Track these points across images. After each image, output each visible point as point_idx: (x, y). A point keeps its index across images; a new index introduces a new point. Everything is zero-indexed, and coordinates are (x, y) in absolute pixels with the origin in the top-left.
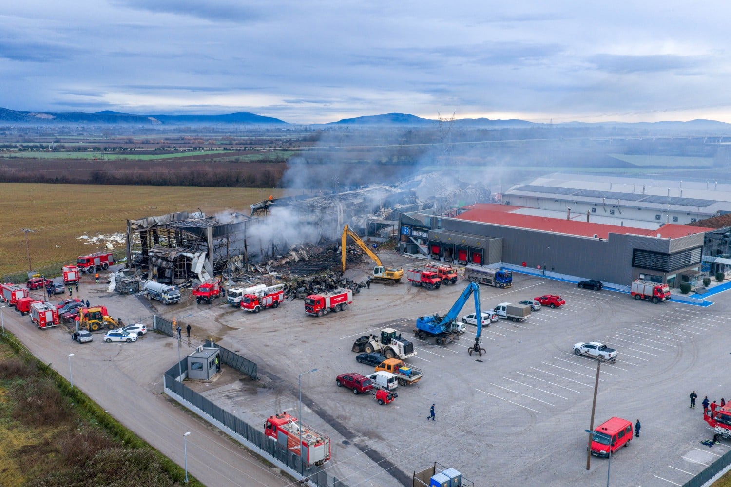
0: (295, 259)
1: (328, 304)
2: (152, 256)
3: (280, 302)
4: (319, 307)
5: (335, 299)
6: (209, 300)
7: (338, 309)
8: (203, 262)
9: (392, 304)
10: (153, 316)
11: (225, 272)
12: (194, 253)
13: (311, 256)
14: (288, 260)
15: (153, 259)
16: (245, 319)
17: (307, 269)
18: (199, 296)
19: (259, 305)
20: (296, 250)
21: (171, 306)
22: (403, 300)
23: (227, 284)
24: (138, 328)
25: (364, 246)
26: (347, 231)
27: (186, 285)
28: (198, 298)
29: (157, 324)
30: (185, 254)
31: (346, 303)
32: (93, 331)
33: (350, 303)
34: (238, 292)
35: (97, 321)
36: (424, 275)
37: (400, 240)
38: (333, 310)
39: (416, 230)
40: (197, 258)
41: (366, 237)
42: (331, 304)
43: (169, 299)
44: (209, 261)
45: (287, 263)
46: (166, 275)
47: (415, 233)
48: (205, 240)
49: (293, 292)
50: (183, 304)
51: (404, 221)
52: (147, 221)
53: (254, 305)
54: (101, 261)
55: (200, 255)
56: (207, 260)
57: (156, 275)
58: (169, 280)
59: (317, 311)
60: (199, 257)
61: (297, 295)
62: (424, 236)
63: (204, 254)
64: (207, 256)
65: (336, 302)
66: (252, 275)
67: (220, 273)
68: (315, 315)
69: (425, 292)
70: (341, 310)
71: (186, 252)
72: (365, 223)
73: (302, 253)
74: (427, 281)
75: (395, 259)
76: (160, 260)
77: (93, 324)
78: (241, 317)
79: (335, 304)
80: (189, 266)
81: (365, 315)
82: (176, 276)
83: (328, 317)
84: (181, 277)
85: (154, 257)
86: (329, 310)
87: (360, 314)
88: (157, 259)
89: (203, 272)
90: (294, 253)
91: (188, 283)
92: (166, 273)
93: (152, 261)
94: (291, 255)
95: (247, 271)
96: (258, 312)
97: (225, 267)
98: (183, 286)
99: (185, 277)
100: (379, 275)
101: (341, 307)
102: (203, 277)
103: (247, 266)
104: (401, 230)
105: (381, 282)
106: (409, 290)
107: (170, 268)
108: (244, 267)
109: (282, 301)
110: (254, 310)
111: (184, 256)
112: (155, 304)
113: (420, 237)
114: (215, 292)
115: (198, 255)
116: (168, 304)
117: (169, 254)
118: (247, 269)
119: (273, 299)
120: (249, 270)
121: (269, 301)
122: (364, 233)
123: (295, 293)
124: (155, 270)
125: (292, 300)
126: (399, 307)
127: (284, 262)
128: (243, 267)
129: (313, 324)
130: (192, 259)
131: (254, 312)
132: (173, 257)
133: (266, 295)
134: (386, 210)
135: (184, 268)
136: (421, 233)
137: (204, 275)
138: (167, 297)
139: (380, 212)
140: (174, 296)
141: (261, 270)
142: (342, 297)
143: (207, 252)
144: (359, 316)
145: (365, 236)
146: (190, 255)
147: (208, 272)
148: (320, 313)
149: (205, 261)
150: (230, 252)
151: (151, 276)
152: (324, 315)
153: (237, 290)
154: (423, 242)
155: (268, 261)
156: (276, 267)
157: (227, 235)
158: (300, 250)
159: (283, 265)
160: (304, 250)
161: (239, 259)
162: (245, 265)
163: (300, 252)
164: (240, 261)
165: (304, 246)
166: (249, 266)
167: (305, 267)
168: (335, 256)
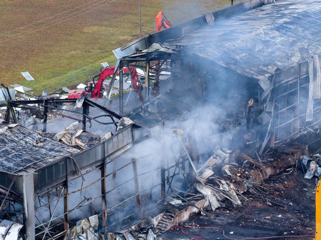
0: (210, 205)
14: (195, 210)
20: (210, 182)
45: (195, 217)
48: (19, 198)
60: (4, 236)
63: (16, 229)
64: (23, 233)
73: (227, 188)
90: (207, 191)
94: (203, 197)
143: (21, 226)
155: (153, 217)
156: (168, 232)
157: (64, 179)
158: (223, 182)
159: (184, 223)
160: (231, 182)
161: (90, 226)
162: (103, 236)
163: (221, 188)
164: (91, 229)
165: (231, 170)
166: (111, 236)
167: (232, 233)
168: (301, 190)
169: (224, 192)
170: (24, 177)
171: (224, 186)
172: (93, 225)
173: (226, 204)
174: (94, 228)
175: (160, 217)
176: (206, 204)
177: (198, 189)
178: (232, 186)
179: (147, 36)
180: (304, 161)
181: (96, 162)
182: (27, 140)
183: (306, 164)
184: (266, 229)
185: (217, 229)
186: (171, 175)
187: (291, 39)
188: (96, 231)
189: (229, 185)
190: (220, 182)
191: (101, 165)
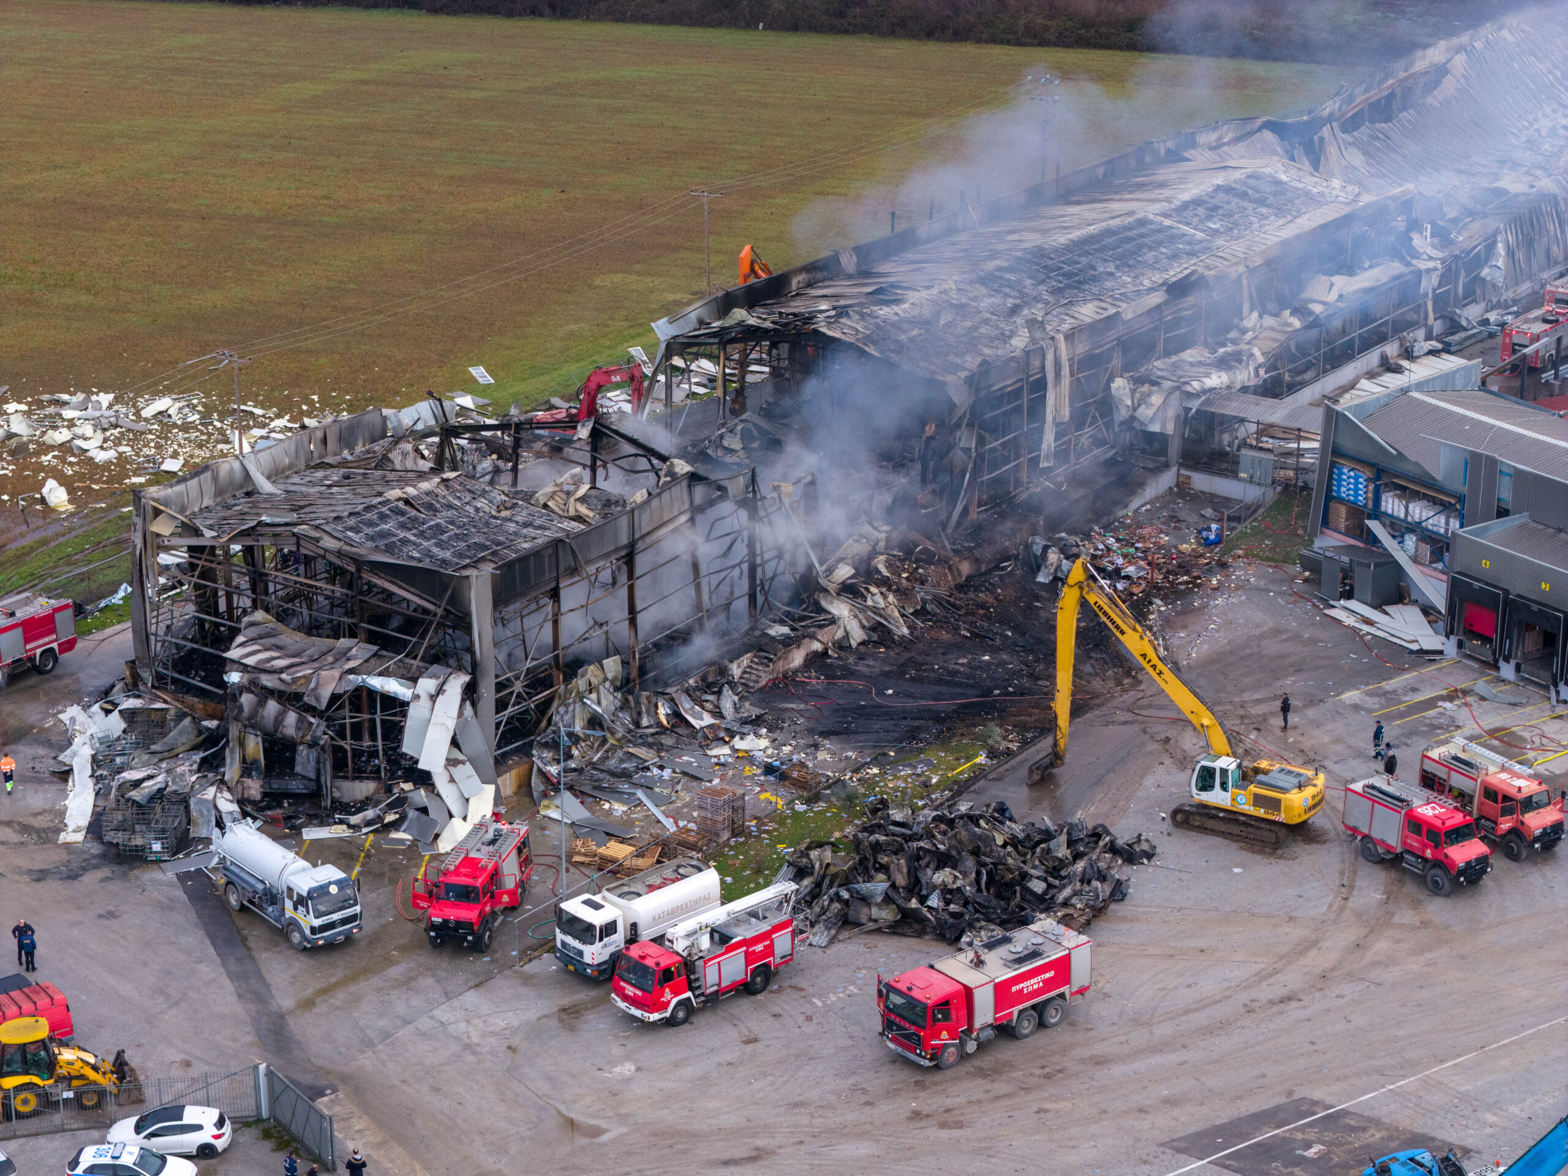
0: (847, 637)
1: (984, 1012)
2: (242, 689)
3: (777, 966)
4: (944, 1034)
5: (1014, 989)
7: (1027, 1027)
8: (451, 724)
9: (1266, 992)
11: (546, 745)
12: (414, 680)
13: (920, 612)
14: (817, 646)
15: (246, 699)
16: (627, 1068)
17: (899, 704)
18: (437, 920)
19: (689, 994)
20: (850, 590)
21: (323, 958)
22: (1315, 960)
23: (554, 814)
24: (198, 1128)
25: (1155, 661)
26: (1080, 586)
27: (379, 819)
28: (433, 927)
29: (274, 1099)
30: (376, 682)
31: (1062, 996)
33: (1082, 991)
34: (597, 918)
35: (36, 1080)
36: (1415, 823)
37: (1326, 523)
38: (1004, 1031)
39: (1406, 493)
40: (425, 701)
41: (1174, 469)
42: (996, 1012)
43: (313, 930)
44: (476, 714)
45: (816, 660)
46: (298, 769)
47: (1392, 504)
48: (462, 621)
49: (837, 894)
50: (376, 939)
51: (1346, 442)
53: (668, 995)
54: (27, 641)
55: (440, 690)
56: (468, 710)
57: (255, 762)
58: (313, 786)
59: (934, 1047)
60: (433, 698)
61: (852, 914)
62: (1429, 525)
63: (456, 684)
64: (470, 692)
65: (1021, 997)
66: (659, 748)
67: (525, 751)
68: (926, 1063)
69: (1416, 904)
70: (1042, 1025)
71: (380, 674)
72: (1171, 413)
73: (881, 603)
74: (1428, 853)
75: (1296, 638)
76: (272, 707)
78: (616, 1050)
79: (1015, 1010)
80: (394, 732)
82: (342, 766)
83: (982, 1073)
84: (359, 775)
85: (250, 691)
86: (990, 1033)
88: (262, 703)
89: (451, 762)
90: (840, 609)
91: (391, 807)
92: (299, 759)
93: (241, 708)
94: (833, 621)
95: (637, 724)
96: (685, 1021)
97: (544, 724)
98: (368, 824)
99: (375, 775)
100: (1217, 797)
101: (1041, 1016)
102: (452, 780)
103: (638, 703)
104: (1330, 478)
106: (1347, 888)
107: (313, 745)
108: (624, 706)
109: (788, 959)
110: (668, 1014)
111: (371, 693)
112: (256, 937)
113: (1415, 528)
114: (506, 898)
115: (433, 691)
116: (311, 950)
117: (308, 678)
118: (639, 714)
119: (749, 958)
120: (645, 722)
121: (734, 967)
122: (1163, 451)
123: (846, 903)
124: (254, 746)
125: (832, 941)
126: (1294, 1012)
127: (797, 658)
128: (621, 708)
129: (916, 1115)
130: (408, 704)
131: (670, 1023)
132: (326, 694)
133: (721, 937)
134: (1268, 321)
135: (373, 737)
136: (1418, 511)
137: (459, 772)
138: (309, 920)
139: (1244, 331)
140: (335, 917)
141: (703, 720)
142: (1050, 974)
143: (467, 678)
145: (1166, 466)
146: (392, 686)
147: (470, 760)
148: (950, 1054)
149: (460, 714)
151: (237, 764)
152: (964, 1057)
153: (597, 906)
154: (1426, 550)
155: (731, 662)
156: (761, 690)
157: (553, 585)
158: (874, 590)
159: (795, 672)
160: (889, 589)
161: (606, 679)
162: (630, 698)
163: (870, 603)
164: (607, 684)
165: (889, 566)
166: (648, 698)
167: (890, 692)
168: (1030, 607)
169: (875, 610)
170: (473, 580)
171: (876, 597)
172: (610, 676)
173: (879, 633)
174: (612, 682)
175: (745, 660)
176: (840, 634)
177: (823, 603)
178: (891, 598)
179: (720, 294)
180: (1035, 547)
181: (617, 549)
182: (479, 505)
183: (1039, 553)
184: (959, 685)
185: (860, 685)
186: (769, 575)
187: (1010, 302)
188: (617, 689)
189: (885, 597)
190: (867, 590)
191: (627, 555)
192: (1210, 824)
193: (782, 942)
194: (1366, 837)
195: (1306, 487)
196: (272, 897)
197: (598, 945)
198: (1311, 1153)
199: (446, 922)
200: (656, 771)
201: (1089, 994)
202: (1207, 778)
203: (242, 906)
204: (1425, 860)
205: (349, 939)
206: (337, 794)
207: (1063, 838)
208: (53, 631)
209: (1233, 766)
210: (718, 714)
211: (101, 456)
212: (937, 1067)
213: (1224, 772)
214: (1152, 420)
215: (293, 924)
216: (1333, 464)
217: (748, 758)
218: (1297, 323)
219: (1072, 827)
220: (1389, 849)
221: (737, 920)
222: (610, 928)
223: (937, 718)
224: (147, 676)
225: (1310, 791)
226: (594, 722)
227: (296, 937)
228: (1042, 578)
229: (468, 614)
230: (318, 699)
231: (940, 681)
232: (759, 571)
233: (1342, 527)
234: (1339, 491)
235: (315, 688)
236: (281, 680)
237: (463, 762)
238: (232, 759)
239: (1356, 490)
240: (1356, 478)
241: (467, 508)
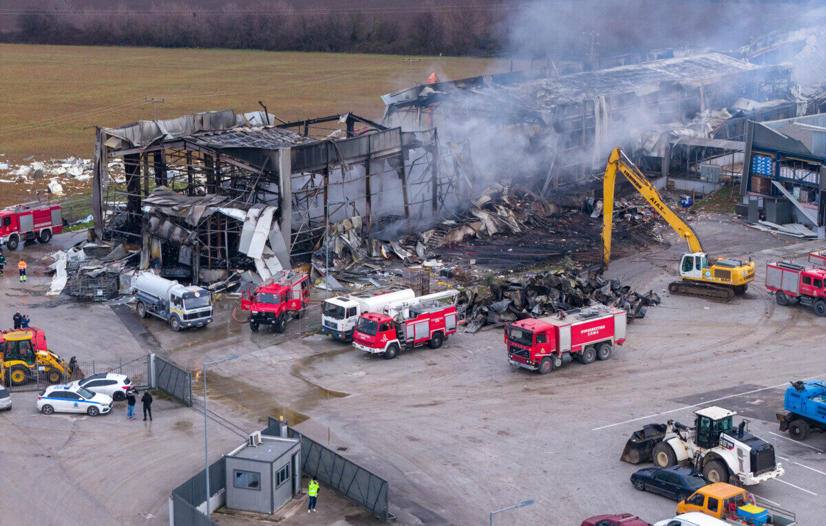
0: (486, 229)
1: (566, 343)
2: (151, 214)
3: (448, 334)
4: (543, 350)
5: (582, 332)
6: (278, 323)
7: (590, 357)
8: (267, 232)
9: (725, 348)
10: (149, 355)
11: (318, 258)
12: (247, 210)
13: (528, 223)
14: (470, 231)
15: (153, 220)
16: (362, 373)
17: (515, 254)
18: (255, 312)
19: (397, 340)
20: (488, 207)
21: (190, 334)
22: (753, 338)
23: (322, 286)
24: (115, 382)
25: (659, 202)
26: (616, 163)
27: (225, 286)
28: (253, 316)
29: (158, 376)
30: (225, 211)
31: (609, 342)
32: (15, 384)
33: (620, 342)
34: (346, 305)
35: (24, 363)
36: (807, 278)
37: (749, 189)
38: (576, 358)
39: (790, 164)
40: (252, 221)
41: (665, 178)
42: (572, 345)
43: (185, 317)
44: (280, 229)
45: (469, 238)
46: (181, 260)
47: (786, 172)
48: (274, 178)
49: (481, 310)
50: (218, 329)
51: (762, 142)
52: (141, 130)
53: (385, 339)
54: (35, 223)
55: (261, 214)
56: (276, 226)
57: (157, 259)
58: (188, 272)
59: (538, 359)
60: (257, 219)
61: (489, 319)
62: (808, 179)
63: (269, 213)
64: (277, 216)
65: (586, 338)
66: (382, 265)
67: (307, 259)
68: (532, 368)
69: (809, 319)
70: (598, 358)
71: (228, 207)
72: (663, 146)
73: (506, 215)
74: (815, 293)
75: (734, 235)
76: (167, 224)
77: (14, 368)
78: (355, 367)
79: (583, 345)
80: (235, 239)
81: (657, 373)
82: (204, 263)
83: (564, 376)
84: (215, 267)
85: (155, 215)
86: (567, 357)
87: (643, 371)
88: (162, 222)
89: (266, 256)
90: (484, 215)
91: (231, 280)
92: (181, 254)
93: (150, 225)
94: (479, 220)
95: (370, 255)
96: (394, 357)
97: (318, 243)
98: (218, 288)
99: (224, 267)
100: (695, 274)
101: (597, 352)
102: (266, 267)
103: (371, 244)
104: (751, 163)
105: (697, 291)
106: (768, 314)
107: (190, 244)
108: (363, 245)
109: (453, 331)
110: (384, 350)
111: (223, 216)
112: (153, 328)
113: (800, 183)
114: (294, 305)
115: (257, 215)
116: (185, 330)
117: (188, 209)
118: (371, 249)
119: (432, 326)
120: (374, 254)
121: (421, 330)
122: (659, 169)
123: (486, 314)
124: (157, 248)
125: (478, 331)
126: (742, 355)
127: (459, 236)
128: (361, 247)
129: (527, 390)
130: (242, 223)
131: (385, 356)
132: (197, 217)
133: (416, 315)
134: (715, 114)
135: (223, 244)
136: (801, 173)
137: (269, 262)
138: (181, 311)
139: (700, 118)
140: (198, 310)
141: (404, 255)
142: (603, 327)
143: (276, 208)
144: (642, 375)
145: (661, 176)
146: (236, 213)
147: (276, 255)
148: (546, 365)
149: (272, 228)
150: (331, 209)
151: (147, 260)
152: (554, 369)
153: (345, 300)
154: (805, 194)
155: (423, 233)
156: (439, 248)
157: (325, 167)
158: (501, 207)
159: (458, 243)
160: (510, 208)
161: (353, 227)
162: (367, 241)
163: (499, 214)
164: (354, 230)
165: (510, 199)
166: (376, 243)
167: (511, 250)
168: (587, 225)
169: (502, 217)
170: (281, 151)
171: (502, 211)
172: (355, 226)
173: (505, 231)
174: (357, 230)
175: (431, 233)
176: (482, 228)
177: (474, 213)
178: (511, 213)
179: (419, 85)
180: (590, 201)
181: (360, 156)
183: (592, 204)
184: (548, 249)
185: (494, 248)
186: (444, 192)
188: (359, 235)
189: (508, 212)
190: (498, 208)
191: (366, 160)
192: (691, 290)
193: (450, 320)
194: (779, 291)
195: (738, 183)
196: (162, 306)
197: (345, 321)
198: (755, 403)
199: (260, 313)
200: (380, 274)
201: (624, 344)
202: (688, 264)
203: (146, 313)
204: (813, 298)
205: (205, 325)
206: (202, 277)
207: (609, 286)
208: (50, 220)
209: (703, 255)
210: (415, 252)
211: (81, 178)
212: (538, 372)
213: (698, 259)
214: (653, 150)
215: (175, 316)
216: (752, 157)
217: (432, 269)
218: (730, 116)
219: (613, 282)
220: (792, 295)
221: (425, 306)
222: (352, 311)
223: (537, 260)
224: (99, 233)
225: (746, 268)
226: (347, 250)
227: (175, 324)
228: (593, 216)
229: (278, 173)
230: (193, 221)
231: (538, 247)
232: (439, 189)
233: (759, 190)
234: (756, 170)
235: (192, 214)
236: (173, 209)
237: (272, 256)
238: (144, 257)
239: (766, 167)
240: (766, 161)
241: (279, 140)
